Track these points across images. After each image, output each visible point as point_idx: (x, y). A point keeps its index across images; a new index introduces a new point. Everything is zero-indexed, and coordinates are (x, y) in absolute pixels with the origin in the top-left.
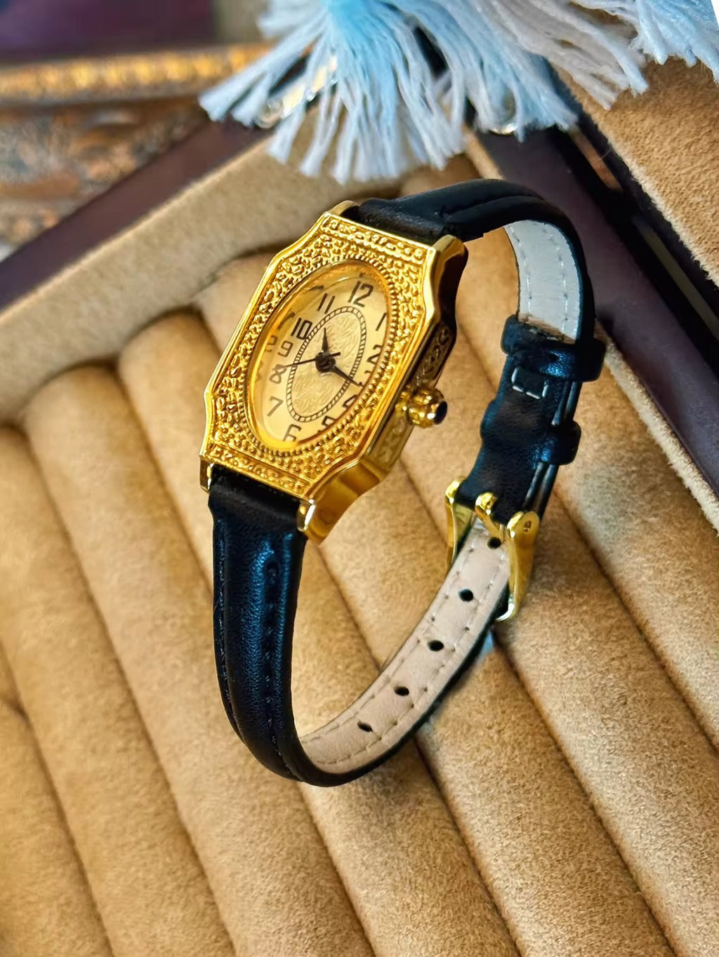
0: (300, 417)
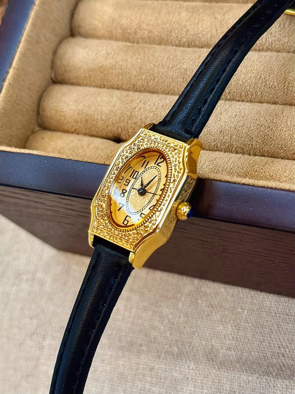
0: (131, 213)
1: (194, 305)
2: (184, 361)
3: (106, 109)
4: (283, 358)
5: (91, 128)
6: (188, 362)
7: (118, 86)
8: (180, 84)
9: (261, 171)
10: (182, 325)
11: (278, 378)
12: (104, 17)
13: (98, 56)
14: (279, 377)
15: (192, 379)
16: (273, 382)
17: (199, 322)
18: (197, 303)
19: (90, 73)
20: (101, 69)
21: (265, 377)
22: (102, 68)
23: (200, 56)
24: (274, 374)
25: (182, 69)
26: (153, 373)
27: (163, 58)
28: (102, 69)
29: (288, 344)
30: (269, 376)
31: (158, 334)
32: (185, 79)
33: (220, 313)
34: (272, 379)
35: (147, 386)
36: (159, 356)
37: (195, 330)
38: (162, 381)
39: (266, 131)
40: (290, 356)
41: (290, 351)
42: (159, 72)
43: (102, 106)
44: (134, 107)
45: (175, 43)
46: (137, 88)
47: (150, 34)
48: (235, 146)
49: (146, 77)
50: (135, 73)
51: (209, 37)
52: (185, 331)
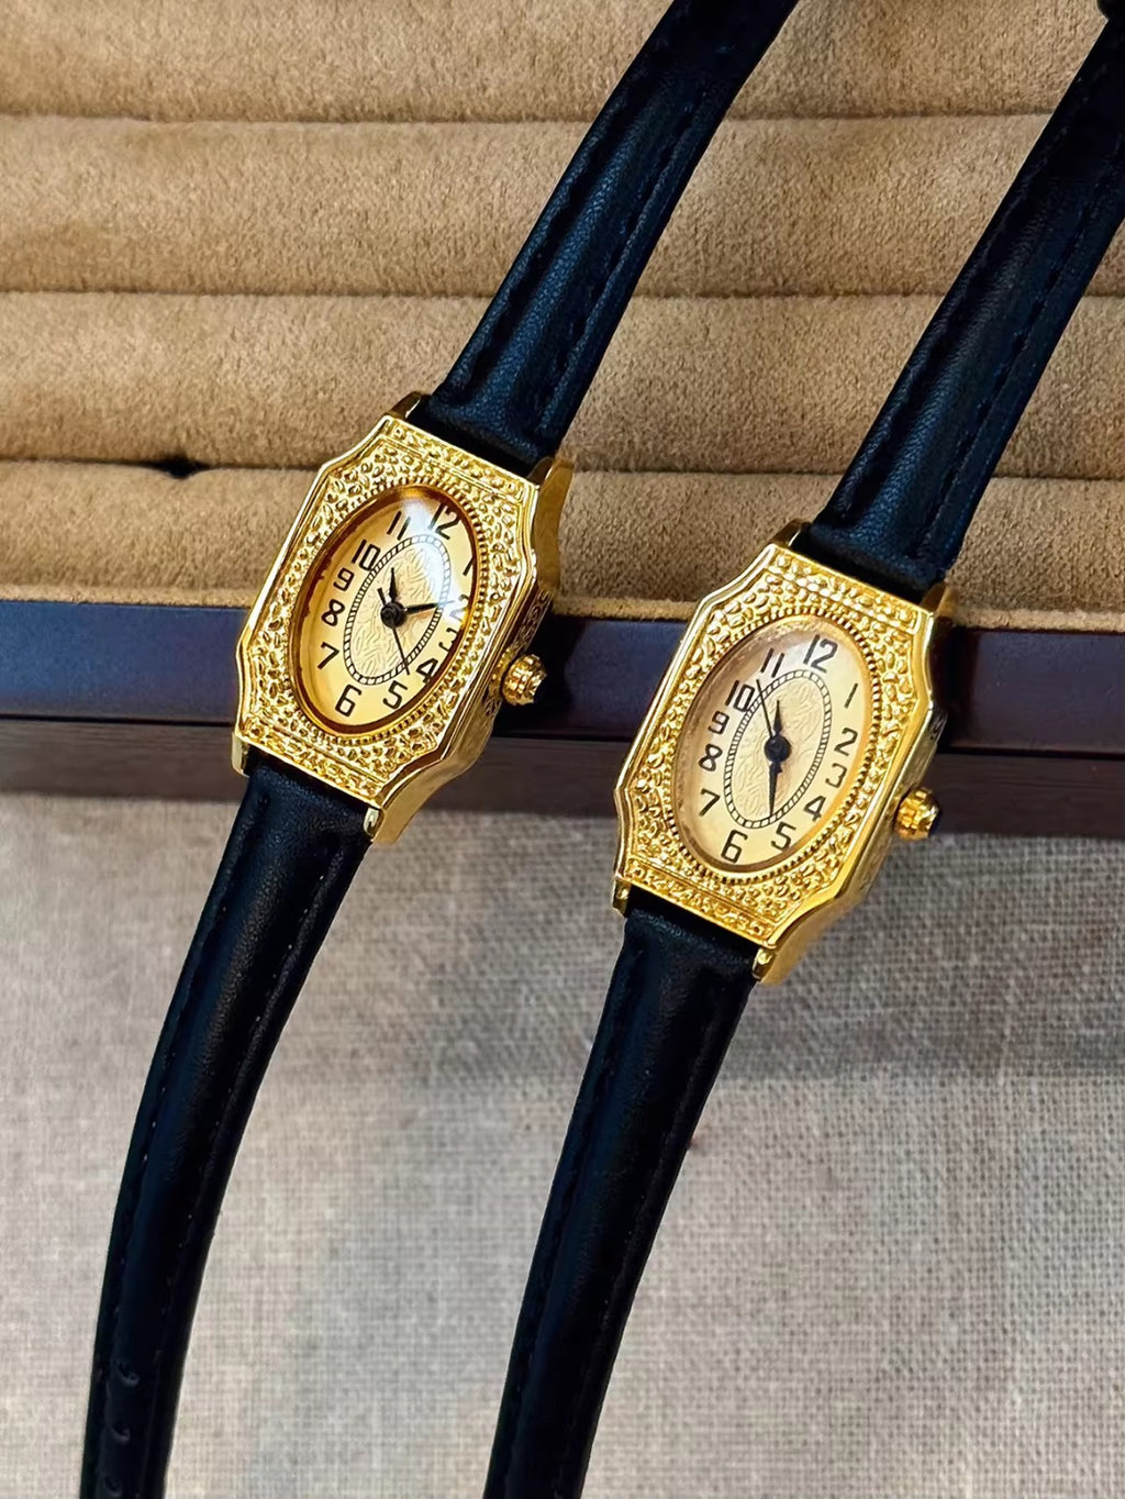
1: (496, 899)
2: (507, 1080)
3: (120, 374)
4: (806, 1014)
5: (81, 438)
6: (520, 1081)
7: (132, 279)
8: (350, 260)
9: (680, 528)
10: (473, 969)
11: (804, 1079)
12: (26, 40)
13: (43, 189)
14: (808, 1074)
15: (543, 1127)
16: (791, 1091)
17: (524, 950)
18: (504, 891)
19: (28, 249)
20: (66, 235)
21: (767, 1081)
22: (66, 228)
23: (399, 161)
24: (791, 1067)
25: (350, 212)
26: (415, 1133)
27: (276, 178)
28: (70, 234)
29: (814, 969)
30: (778, 1078)
31: (402, 1010)
32: (365, 245)
33: (584, 910)
34: (787, 1083)
35: (404, 1171)
36: (425, 1081)
37: (515, 976)
38: (449, 1149)
39: (670, 397)
40: (825, 1004)
41: (821, 990)
42: (272, 230)
43: (105, 363)
44: (215, 358)
45: (295, 107)
46: (203, 282)
47: (201, 88)
48: (578, 450)
49: (230, 246)
50: (187, 238)
51: (411, 85)
52: (485, 986)
